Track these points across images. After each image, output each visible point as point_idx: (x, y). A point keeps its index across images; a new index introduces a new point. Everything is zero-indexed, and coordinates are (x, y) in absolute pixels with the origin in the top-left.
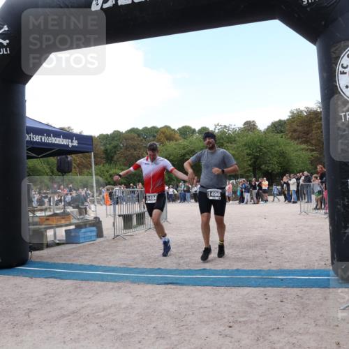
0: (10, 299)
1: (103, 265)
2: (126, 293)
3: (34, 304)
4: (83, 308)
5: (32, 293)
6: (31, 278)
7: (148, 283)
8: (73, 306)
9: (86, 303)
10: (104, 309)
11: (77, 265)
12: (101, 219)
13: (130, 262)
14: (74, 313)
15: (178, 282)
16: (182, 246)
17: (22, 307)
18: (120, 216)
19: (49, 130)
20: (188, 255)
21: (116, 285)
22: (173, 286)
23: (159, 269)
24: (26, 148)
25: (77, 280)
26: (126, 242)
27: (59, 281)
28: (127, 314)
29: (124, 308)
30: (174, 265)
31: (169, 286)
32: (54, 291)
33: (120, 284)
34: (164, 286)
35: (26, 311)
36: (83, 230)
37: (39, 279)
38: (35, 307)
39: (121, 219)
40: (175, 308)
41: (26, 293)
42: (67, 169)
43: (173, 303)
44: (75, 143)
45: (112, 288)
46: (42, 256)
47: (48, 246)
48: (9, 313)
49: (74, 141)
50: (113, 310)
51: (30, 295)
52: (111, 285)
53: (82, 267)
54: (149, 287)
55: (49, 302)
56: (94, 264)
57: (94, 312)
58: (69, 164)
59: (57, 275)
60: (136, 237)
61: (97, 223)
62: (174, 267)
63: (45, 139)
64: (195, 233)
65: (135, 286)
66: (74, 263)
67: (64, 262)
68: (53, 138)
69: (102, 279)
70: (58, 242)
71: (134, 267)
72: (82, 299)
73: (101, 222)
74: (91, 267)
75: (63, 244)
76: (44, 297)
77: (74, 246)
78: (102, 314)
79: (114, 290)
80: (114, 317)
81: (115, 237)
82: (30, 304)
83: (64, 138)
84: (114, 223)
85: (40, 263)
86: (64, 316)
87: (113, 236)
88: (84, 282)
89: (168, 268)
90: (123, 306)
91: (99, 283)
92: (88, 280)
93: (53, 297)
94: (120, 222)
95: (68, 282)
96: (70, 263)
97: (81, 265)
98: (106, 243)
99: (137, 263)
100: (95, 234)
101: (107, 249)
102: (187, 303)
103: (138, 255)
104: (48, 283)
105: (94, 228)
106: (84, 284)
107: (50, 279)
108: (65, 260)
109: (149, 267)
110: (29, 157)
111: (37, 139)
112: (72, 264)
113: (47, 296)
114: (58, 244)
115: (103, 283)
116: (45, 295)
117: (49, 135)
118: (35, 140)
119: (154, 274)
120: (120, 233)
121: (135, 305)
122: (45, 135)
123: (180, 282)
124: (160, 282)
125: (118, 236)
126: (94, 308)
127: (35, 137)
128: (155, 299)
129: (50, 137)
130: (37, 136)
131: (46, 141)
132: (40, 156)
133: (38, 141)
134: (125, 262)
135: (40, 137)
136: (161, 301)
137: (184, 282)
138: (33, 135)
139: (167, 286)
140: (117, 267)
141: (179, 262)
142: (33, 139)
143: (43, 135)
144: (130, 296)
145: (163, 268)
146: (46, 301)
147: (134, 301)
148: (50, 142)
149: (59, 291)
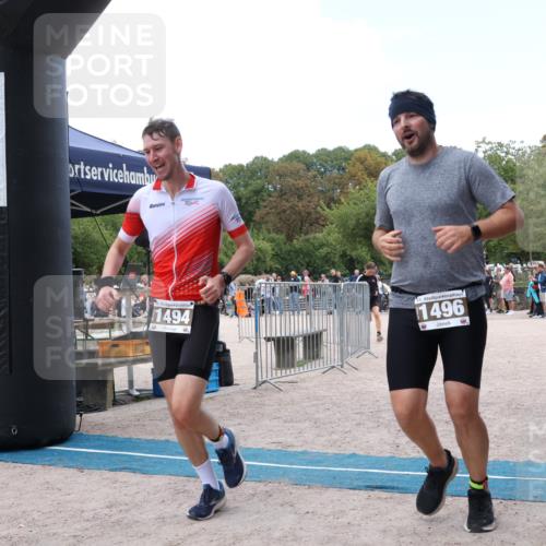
0: (36, 515)
2: (282, 505)
3: (86, 525)
4: (190, 535)
5: (82, 503)
6: (81, 469)
7: (332, 486)
12: (228, 347)
13: (290, 440)
15: (395, 484)
17: (60, 531)
18: (268, 339)
19: (118, 156)
21: (261, 487)
22: (384, 494)
23: (354, 455)
24: (69, 195)
25: (177, 475)
26: (281, 395)
27: (138, 477)
29: (279, 539)
30: (388, 448)
31: (377, 493)
32: (127, 499)
33: (269, 487)
34: (363, 494)
35: (72, 540)
37: (98, 472)
38: (89, 533)
39: (271, 345)
41: (69, 502)
43: (385, 531)
45: (253, 495)
46: (102, 424)
47: (116, 403)
51: (77, 506)
54: (333, 494)
55: (118, 522)
59: (134, 465)
60: (303, 385)
61: (220, 354)
62: (387, 452)
63: (111, 175)
65: (302, 490)
67: (151, 438)
68: (127, 173)
70: (137, 393)
71: (300, 450)
73: (228, 351)
75: (148, 398)
76: (107, 511)
79: (256, 499)
81: (259, 384)
83: (149, 173)
84: (256, 354)
85: (99, 438)
87: (253, 383)
89: (373, 453)
90: (277, 534)
93: (127, 511)
94: (268, 352)
95: (159, 481)
96: (163, 438)
98: (241, 398)
99: (306, 442)
100: (215, 377)
101: (241, 411)
103: (307, 424)
104: (116, 482)
107: (122, 473)
108: (151, 434)
109: (331, 451)
110: (76, 214)
111: (93, 174)
112: (167, 441)
113: (114, 510)
114: (137, 399)
116: (110, 507)
117: (118, 167)
118: (88, 177)
119: (343, 466)
120: (269, 377)
121: (303, 533)
122: (111, 166)
123: (400, 486)
124: (356, 483)
125: (264, 382)
126: (216, 538)
127: (90, 170)
128: (344, 520)
129: (120, 171)
130: (94, 168)
131: (113, 179)
132: (98, 212)
133: (95, 178)
134: (280, 439)
135: (100, 170)
136: (359, 525)
137: (408, 486)
138: (85, 165)
139: (371, 493)
140: (263, 449)
141: (397, 441)
142: (85, 174)
143: (107, 167)
144: (290, 513)
145: (361, 453)
146: (113, 520)
147: (299, 523)
148: (121, 181)
149: (139, 498)
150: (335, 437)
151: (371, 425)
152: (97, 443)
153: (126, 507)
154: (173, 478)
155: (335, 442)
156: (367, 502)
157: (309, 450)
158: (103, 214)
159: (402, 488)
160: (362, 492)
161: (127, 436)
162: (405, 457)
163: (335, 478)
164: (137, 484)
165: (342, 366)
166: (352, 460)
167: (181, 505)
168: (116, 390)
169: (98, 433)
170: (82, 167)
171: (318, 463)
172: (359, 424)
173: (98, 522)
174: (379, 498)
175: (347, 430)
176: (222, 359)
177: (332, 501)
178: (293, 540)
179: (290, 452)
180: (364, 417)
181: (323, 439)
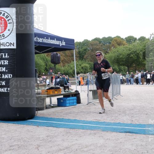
0: (25, 139)
1: (82, 120)
2: (99, 137)
3: (41, 142)
4: (72, 145)
6: (38, 126)
7: (114, 131)
8: (65, 144)
9: (74, 143)
10: (87, 146)
11: (65, 119)
12: (79, 92)
13: (99, 119)
14: (67, 148)
15: (133, 131)
16: (132, 109)
17: (33, 143)
19: (48, 35)
20: (137, 115)
21: (92, 132)
22: (130, 134)
23: (119, 123)
24: (34, 47)
26: (95, 106)
27: (55, 129)
28: (102, 150)
29: (100, 146)
30: (129, 121)
32: (52, 135)
33: (95, 132)
34: (124, 134)
35: (37, 146)
36: (68, 99)
37: (43, 127)
38: (42, 144)
39: (92, 92)
40: (134, 148)
41: (35, 135)
42: (57, 61)
44: (64, 44)
45: (90, 134)
46: (43, 114)
47: (47, 108)
48: (26, 147)
49: (63, 42)
50: (92, 147)
51: (38, 136)
52: (89, 132)
53: (69, 121)
54: (114, 134)
55: (50, 141)
56: (76, 119)
57: (80, 148)
58: (59, 58)
59: (54, 125)
61: (77, 94)
62: (129, 122)
63: (45, 41)
64: (140, 102)
65: (105, 133)
66: (64, 118)
68: (50, 40)
69: (83, 128)
71: (103, 121)
72: (71, 139)
73: (79, 93)
74: (75, 121)
75: (56, 107)
76: (47, 138)
77: (63, 108)
78: (86, 149)
79: (91, 135)
80: (94, 152)
81: (89, 103)
82: (38, 142)
83: (56, 40)
84: (88, 94)
85: (42, 117)
86: (61, 150)
87: (87, 103)
88: (71, 129)
89: (125, 123)
90: (99, 145)
91: (81, 130)
92: (74, 128)
93: (52, 138)
95: (61, 129)
96: (62, 118)
97: (69, 119)
98: (83, 107)
99: (104, 119)
100: (75, 101)
101: (84, 110)
102: (142, 145)
104: (48, 130)
105: (75, 98)
106: (72, 131)
107: (50, 127)
108: (58, 116)
109: (112, 122)
110: (36, 53)
111: (40, 40)
112: (63, 119)
113: (49, 137)
114: (53, 107)
115: (83, 130)
117: (47, 38)
118: (39, 41)
119: (117, 126)
120: (92, 101)
121: (107, 145)
122: (45, 38)
123: (135, 132)
124: (121, 131)
125: (90, 103)
126: (80, 146)
127: (39, 39)
128: (119, 141)
129: (48, 40)
130: (40, 39)
131: (46, 42)
132: (41, 52)
133: (41, 41)
134: (96, 118)
135: (42, 39)
136: (124, 143)
137: (137, 132)
138: (38, 38)
139: (126, 134)
140: (92, 121)
141: (132, 119)
142: (38, 40)
143: (44, 38)
144: (102, 139)
145: (122, 122)
146: (49, 140)
147: (105, 142)
148: (48, 42)
149: (56, 134)
150: (113, 118)
151: (123, 115)
152: (42, 119)
153: (52, 137)
154: (66, 129)
155: (113, 119)
156: (125, 136)
157: (105, 121)
158: (42, 53)
159: (136, 132)
160: (123, 133)
161: (51, 117)
162: (135, 123)
163: (114, 129)
164: (55, 130)
165: (113, 98)
166: (119, 124)
167: (68, 136)
168: (47, 104)
169: (42, 116)
170: (37, 38)
171: (109, 125)
172: (120, 114)
173: (44, 141)
174: (129, 135)
175: (116, 116)
176: (78, 96)
177: (115, 136)
178: (104, 147)
179: (100, 122)
180: (121, 113)
181: (109, 119)
